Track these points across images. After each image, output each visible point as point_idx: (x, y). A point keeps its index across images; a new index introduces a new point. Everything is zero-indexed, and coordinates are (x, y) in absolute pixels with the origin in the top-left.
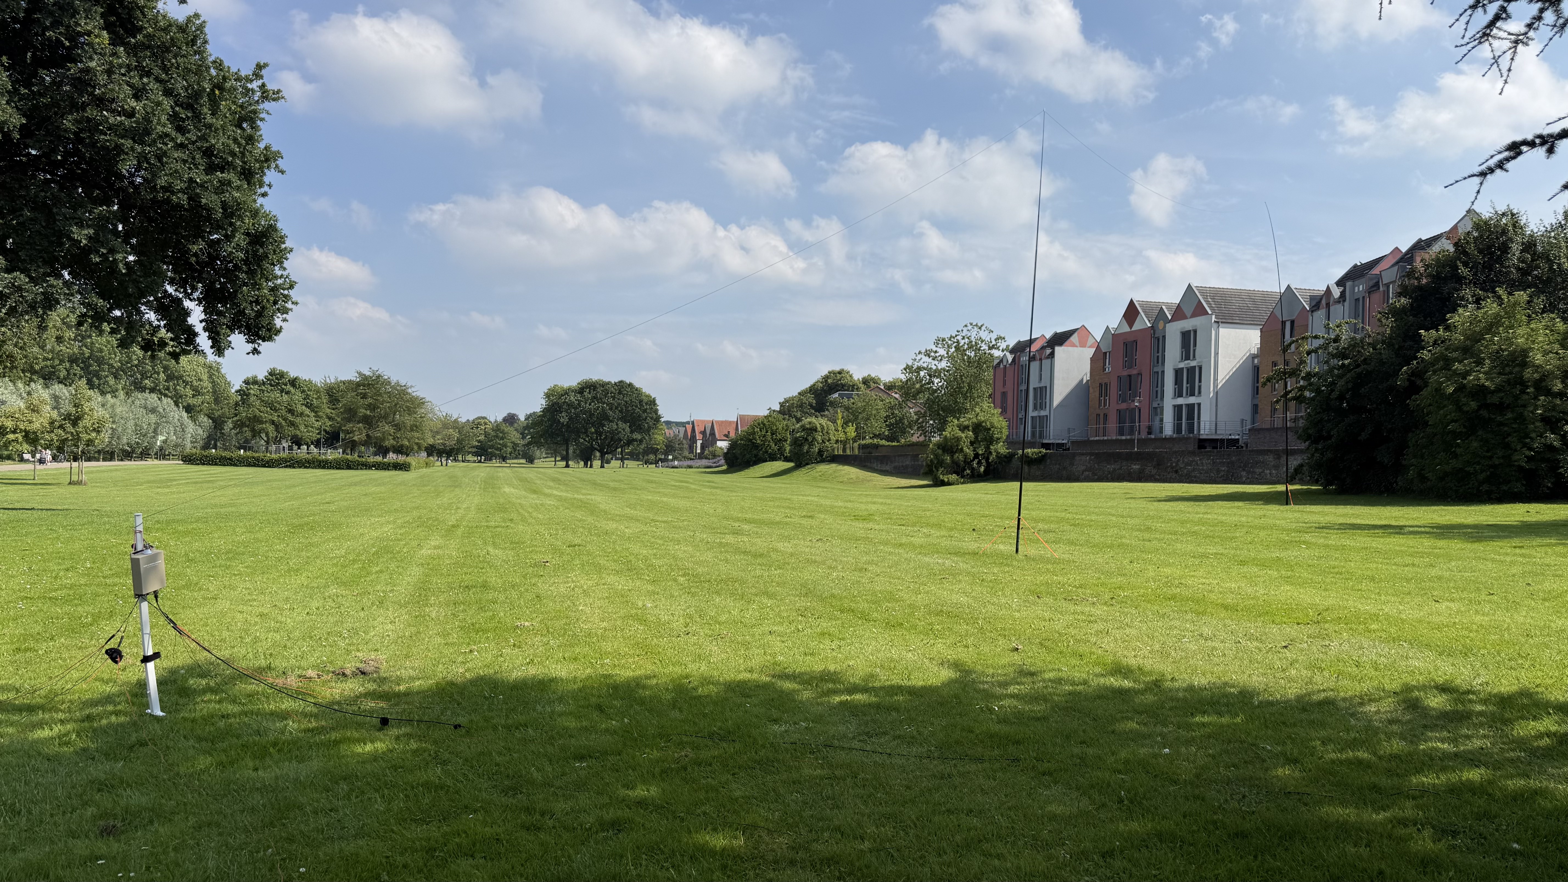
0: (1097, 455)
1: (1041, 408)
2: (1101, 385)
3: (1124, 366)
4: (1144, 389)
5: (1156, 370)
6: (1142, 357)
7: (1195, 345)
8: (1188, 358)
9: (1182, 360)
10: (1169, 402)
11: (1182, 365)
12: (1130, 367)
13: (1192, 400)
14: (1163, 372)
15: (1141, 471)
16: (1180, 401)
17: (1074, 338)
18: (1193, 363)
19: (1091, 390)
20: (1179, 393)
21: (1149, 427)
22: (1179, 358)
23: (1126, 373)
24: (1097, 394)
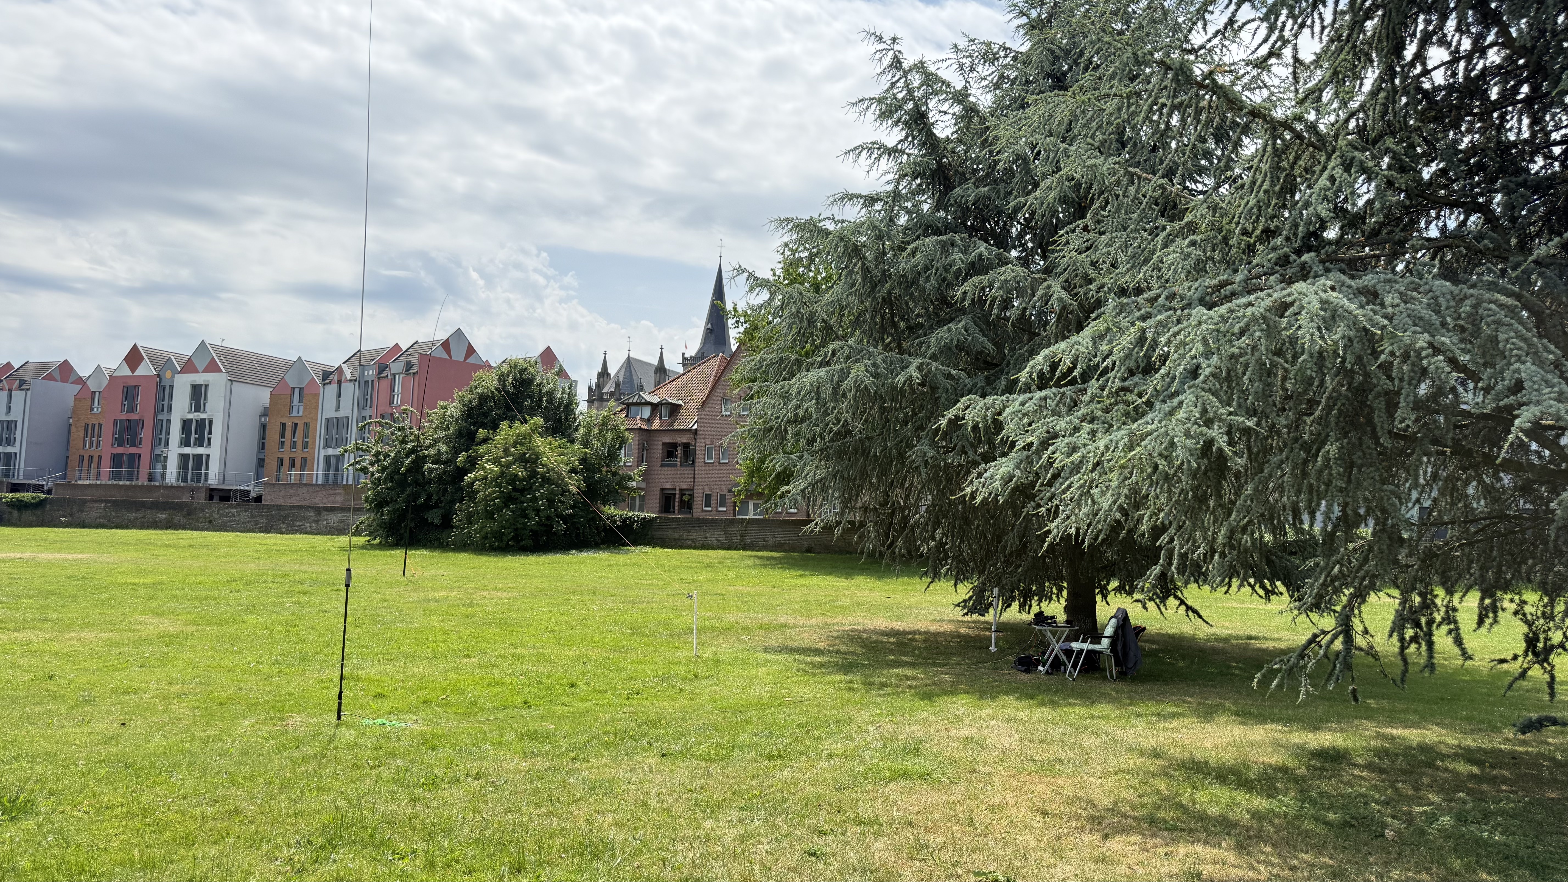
1: (8, 444)
2: (87, 425)
3: (122, 410)
4: (145, 434)
5: (160, 417)
6: (145, 402)
7: (205, 399)
8: (197, 410)
9: (190, 412)
10: (174, 451)
11: (190, 416)
13: (200, 450)
14: (169, 421)
16: (187, 450)
17: (55, 372)
18: (203, 416)
19: (73, 429)
20: (186, 442)
21: (150, 474)
22: (187, 410)
23: (124, 416)
24: (82, 434)
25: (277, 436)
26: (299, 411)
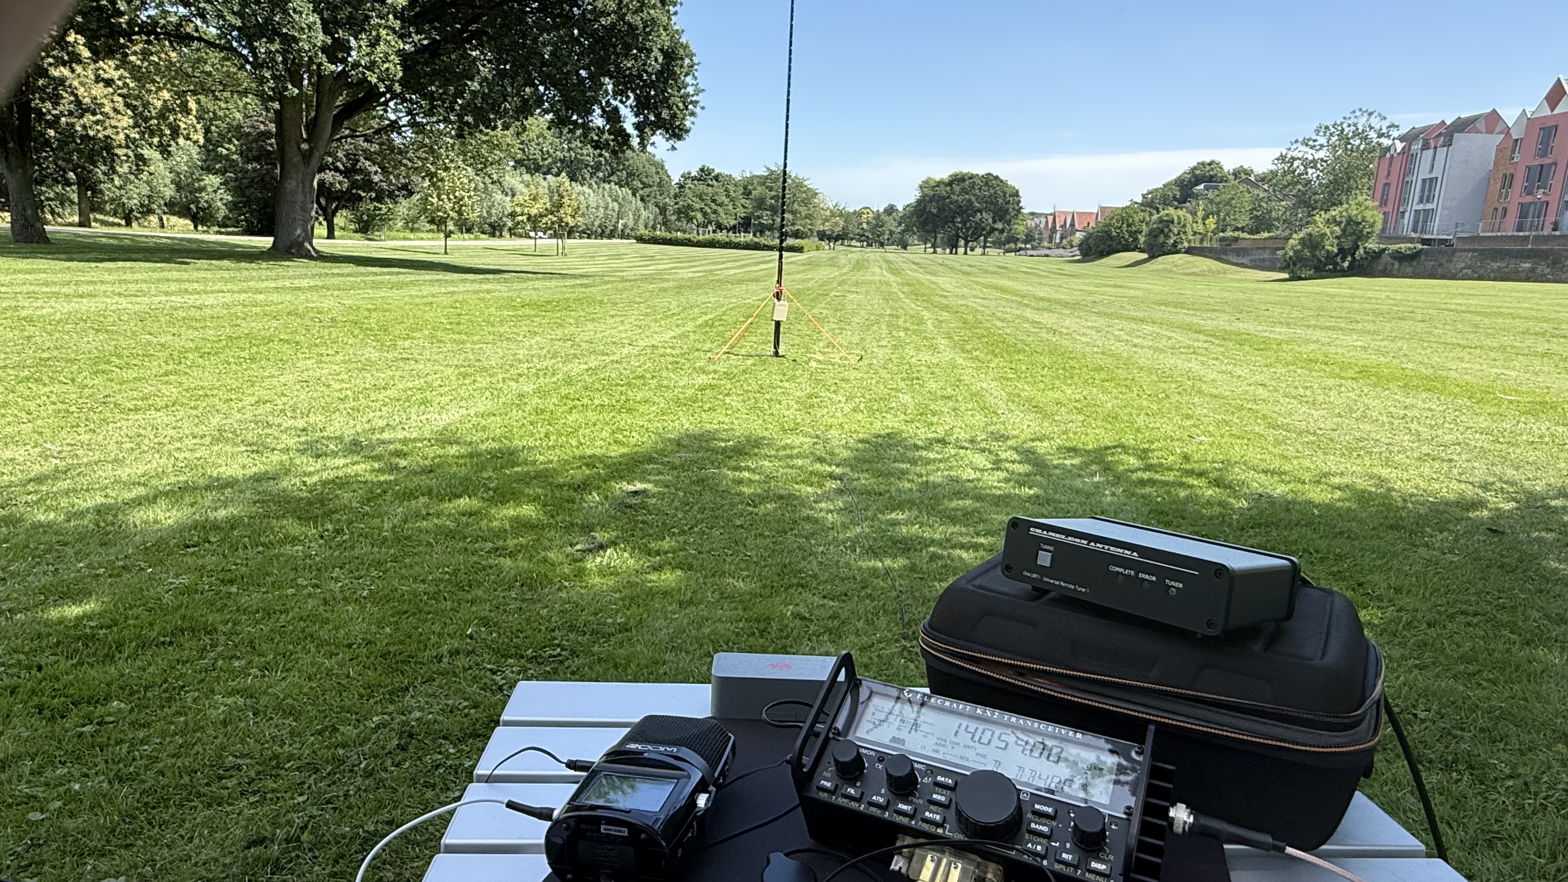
0: (1482, 252)
1: (1428, 201)
2: (1504, 176)
3: (1537, 155)
4: (1557, 180)
12: (1544, 155)
15: (1533, 270)
17: (1481, 125)
19: (1492, 181)
23: (1538, 162)
24: (1499, 186)
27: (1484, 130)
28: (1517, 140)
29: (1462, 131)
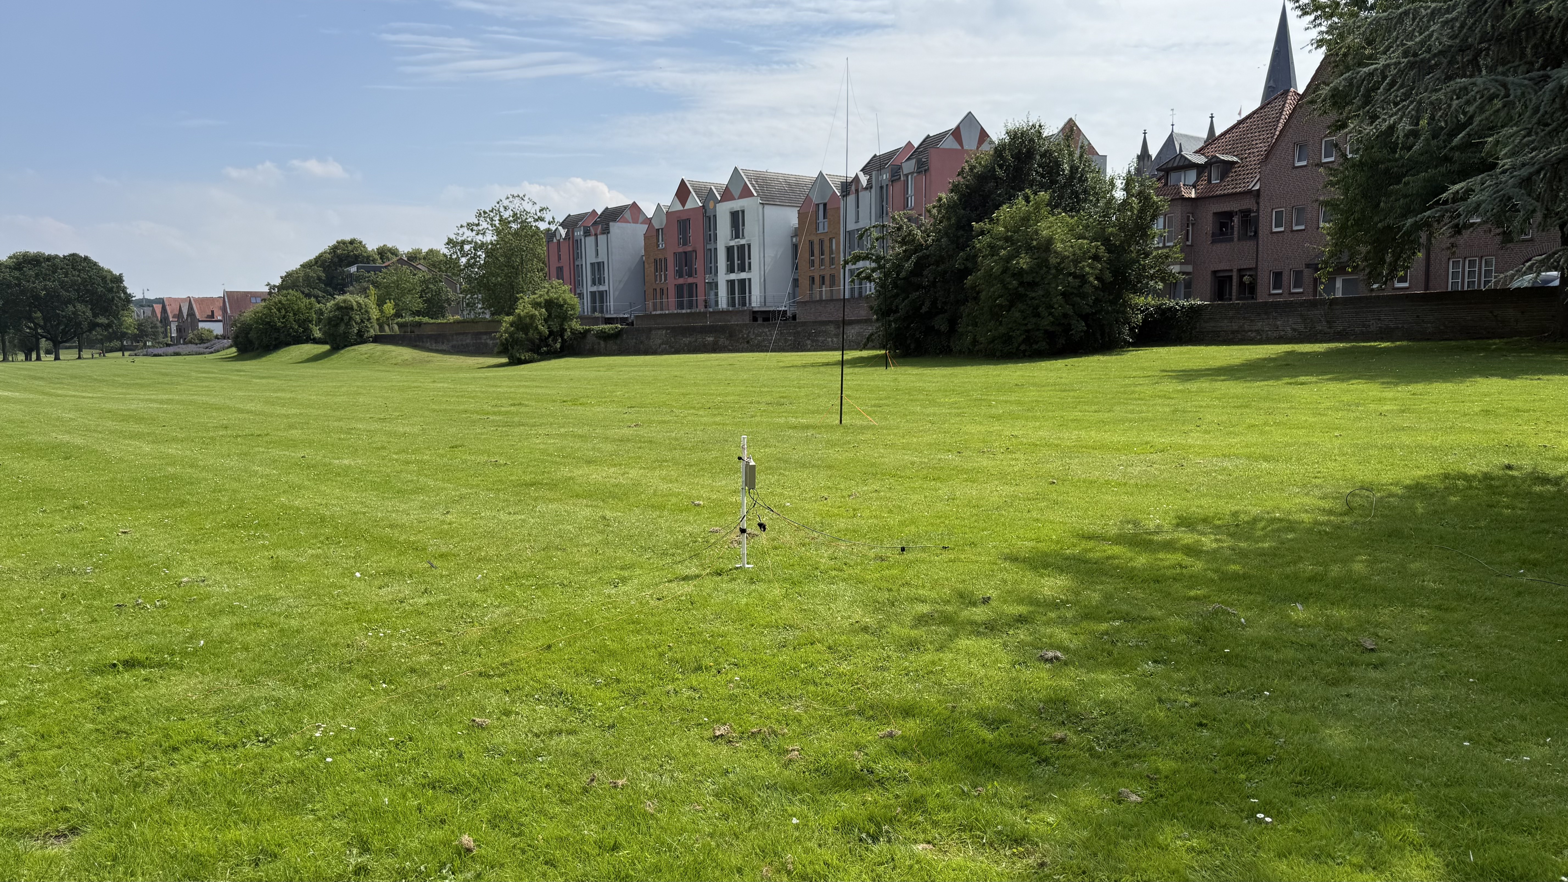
1: (600, 284)
2: (656, 261)
3: (679, 244)
4: (699, 265)
5: (709, 247)
6: (696, 233)
7: (743, 225)
8: (737, 237)
9: (732, 239)
10: (723, 277)
11: (732, 243)
12: (685, 244)
13: (743, 275)
14: (716, 249)
15: (715, 343)
16: (733, 276)
17: (627, 215)
18: (743, 242)
19: (646, 266)
20: (731, 270)
21: (706, 301)
22: (729, 237)
23: (681, 250)
24: (653, 269)
25: (807, 255)
26: (823, 227)
27: (630, 220)
28: (658, 230)
29: (614, 220)
